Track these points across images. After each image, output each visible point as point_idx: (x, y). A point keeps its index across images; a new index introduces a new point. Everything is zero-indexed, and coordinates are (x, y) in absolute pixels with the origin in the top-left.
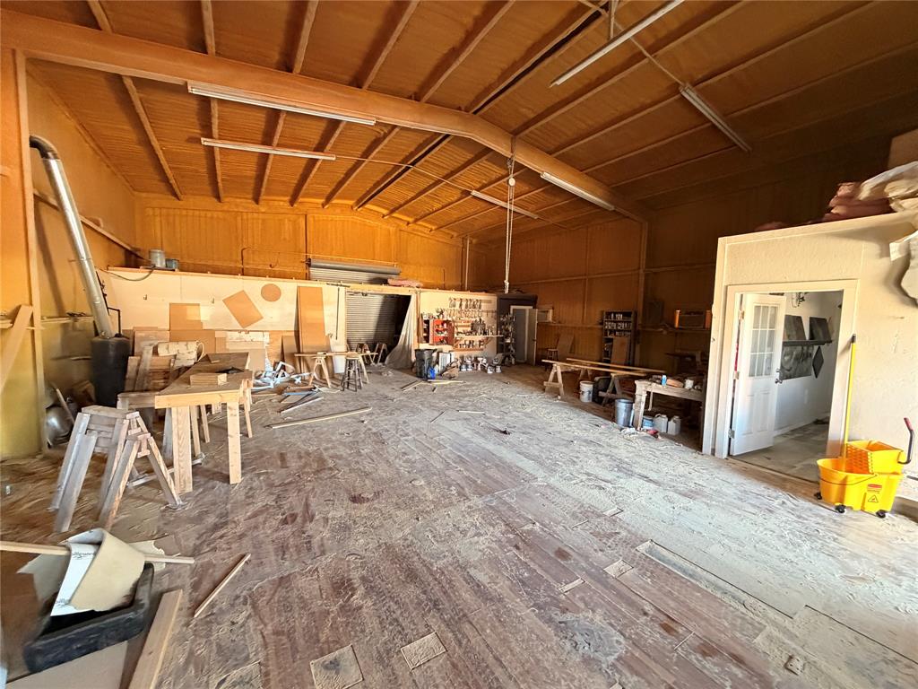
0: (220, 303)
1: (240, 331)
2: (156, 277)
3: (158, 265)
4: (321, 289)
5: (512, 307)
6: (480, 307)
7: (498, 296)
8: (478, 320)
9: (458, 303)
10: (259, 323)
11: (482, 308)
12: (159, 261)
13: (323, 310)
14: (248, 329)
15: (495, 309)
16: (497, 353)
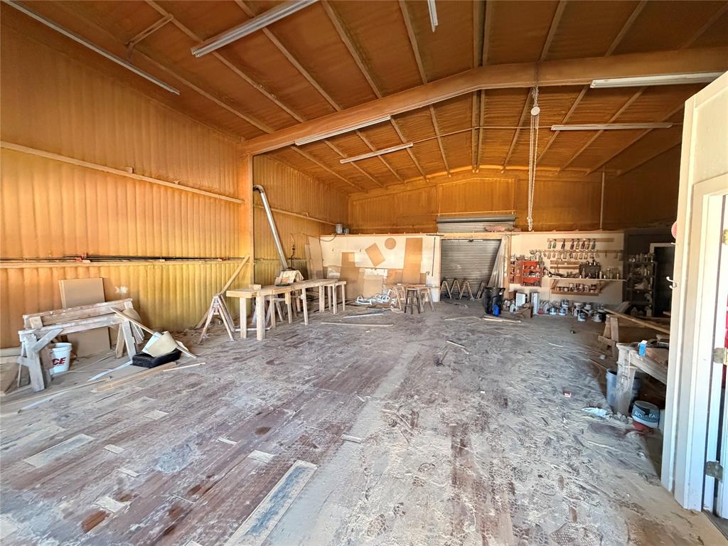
0: (363, 251)
1: (372, 268)
2: (338, 238)
3: (339, 232)
4: (422, 239)
5: (653, 246)
6: (594, 247)
7: (625, 233)
8: (591, 261)
9: (559, 245)
10: (383, 263)
11: (596, 249)
12: (339, 230)
13: (421, 254)
14: (377, 267)
15: (622, 249)
16: (623, 301)
